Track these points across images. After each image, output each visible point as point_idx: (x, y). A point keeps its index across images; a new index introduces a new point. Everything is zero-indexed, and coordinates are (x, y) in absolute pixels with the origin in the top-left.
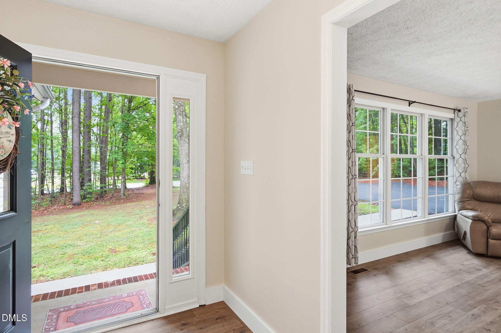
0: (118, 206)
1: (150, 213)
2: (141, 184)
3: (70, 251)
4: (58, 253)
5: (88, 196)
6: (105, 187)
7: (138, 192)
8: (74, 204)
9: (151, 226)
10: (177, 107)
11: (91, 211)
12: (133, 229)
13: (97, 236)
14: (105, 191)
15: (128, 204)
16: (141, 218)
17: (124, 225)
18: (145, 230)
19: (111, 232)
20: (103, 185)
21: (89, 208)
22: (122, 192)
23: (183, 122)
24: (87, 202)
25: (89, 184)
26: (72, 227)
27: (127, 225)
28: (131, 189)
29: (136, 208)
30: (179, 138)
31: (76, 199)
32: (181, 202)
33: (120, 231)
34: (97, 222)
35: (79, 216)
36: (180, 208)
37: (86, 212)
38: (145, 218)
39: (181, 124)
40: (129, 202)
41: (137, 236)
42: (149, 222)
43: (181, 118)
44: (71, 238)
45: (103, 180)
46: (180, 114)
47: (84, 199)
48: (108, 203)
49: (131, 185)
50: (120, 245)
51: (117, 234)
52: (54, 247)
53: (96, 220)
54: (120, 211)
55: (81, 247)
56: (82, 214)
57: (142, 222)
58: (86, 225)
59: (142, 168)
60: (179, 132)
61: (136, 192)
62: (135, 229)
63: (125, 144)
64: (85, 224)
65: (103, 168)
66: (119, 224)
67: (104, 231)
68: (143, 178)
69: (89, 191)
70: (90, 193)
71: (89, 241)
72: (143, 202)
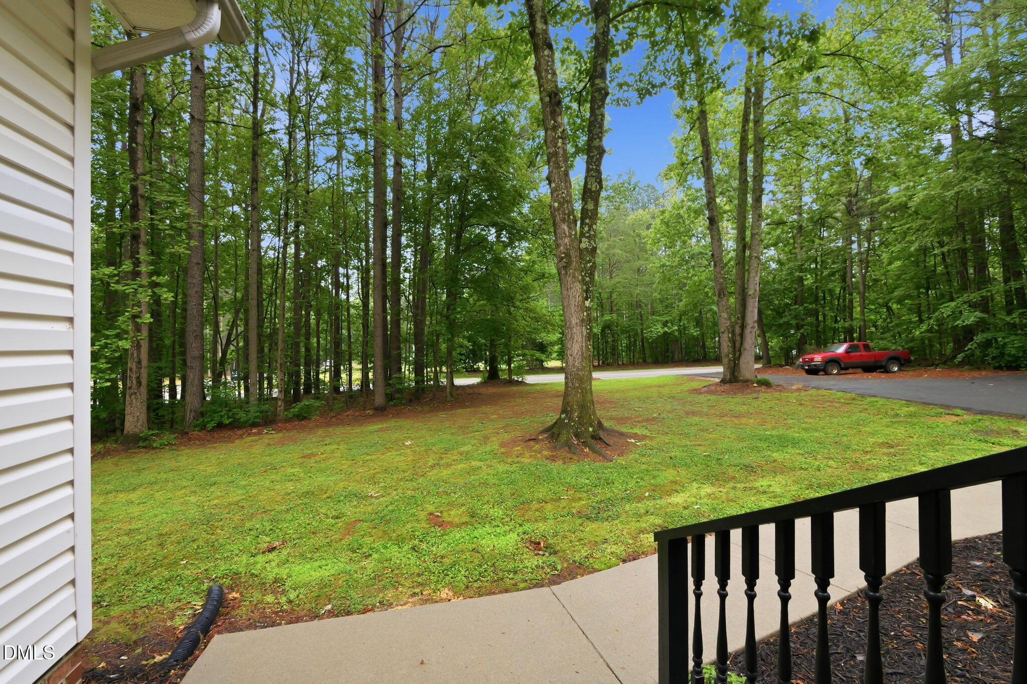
0: (442, 415)
1: (500, 428)
2: (474, 380)
3: (350, 510)
4: (329, 513)
5: (397, 396)
6: (423, 381)
7: (471, 391)
8: (376, 409)
9: (510, 460)
10: (556, 205)
11: (402, 422)
12: (473, 463)
13: (406, 474)
14: (423, 389)
15: (460, 411)
16: (486, 438)
17: (455, 452)
18: (501, 468)
19: (433, 467)
20: (420, 378)
21: (398, 415)
22: (448, 390)
23: (570, 236)
24: (395, 405)
25: (397, 375)
26: (366, 451)
27: (461, 454)
28: (461, 386)
29: (473, 420)
30: (563, 272)
31: (379, 400)
32: (569, 409)
33: (448, 465)
34: (408, 443)
35: (381, 430)
36: (566, 421)
37: (392, 423)
38: (494, 439)
39: (567, 240)
40: (460, 407)
41: (485, 484)
42: (503, 450)
43: (566, 228)
44: (358, 477)
45: (418, 370)
46: (563, 220)
47: (392, 400)
48: (427, 408)
49: (459, 381)
50: (451, 505)
51: (445, 473)
52: (324, 497)
53: (407, 438)
54: (447, 424)
55: (373, 500)
56: (385, 425)
57: (488, 448)
58: (389, 449)
59: (475, 355)
60: (562, 258)
61: (468, 391)
62: (479, 464)
63: (452, 307)
64: (389, 445)
65: (419, 351)
66: (447, 451)
67: (418, 465)
68: (476, 371)
69: (398, 386)
70: (399, 391)
71: (391, 487)
72: (483, 408)
